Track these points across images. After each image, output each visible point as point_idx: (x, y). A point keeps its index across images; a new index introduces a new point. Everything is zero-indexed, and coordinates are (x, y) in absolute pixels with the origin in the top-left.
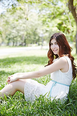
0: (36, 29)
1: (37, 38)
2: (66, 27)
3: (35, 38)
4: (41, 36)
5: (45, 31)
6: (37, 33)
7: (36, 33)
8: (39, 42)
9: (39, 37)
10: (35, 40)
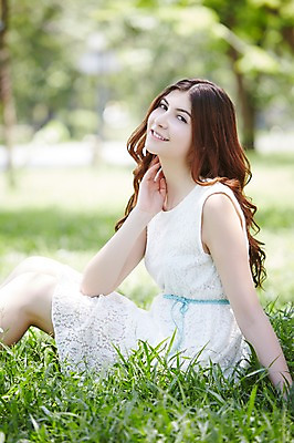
0: (52, 12)
1: (57, 79)
2: (275, 12)
3: (41, 83)
4: (88, 64)
5: (116, 32)
6: (59, 41)
7: (45, 42)
8: (71, 108)
9: (74, 74)
10: (43, 93)
